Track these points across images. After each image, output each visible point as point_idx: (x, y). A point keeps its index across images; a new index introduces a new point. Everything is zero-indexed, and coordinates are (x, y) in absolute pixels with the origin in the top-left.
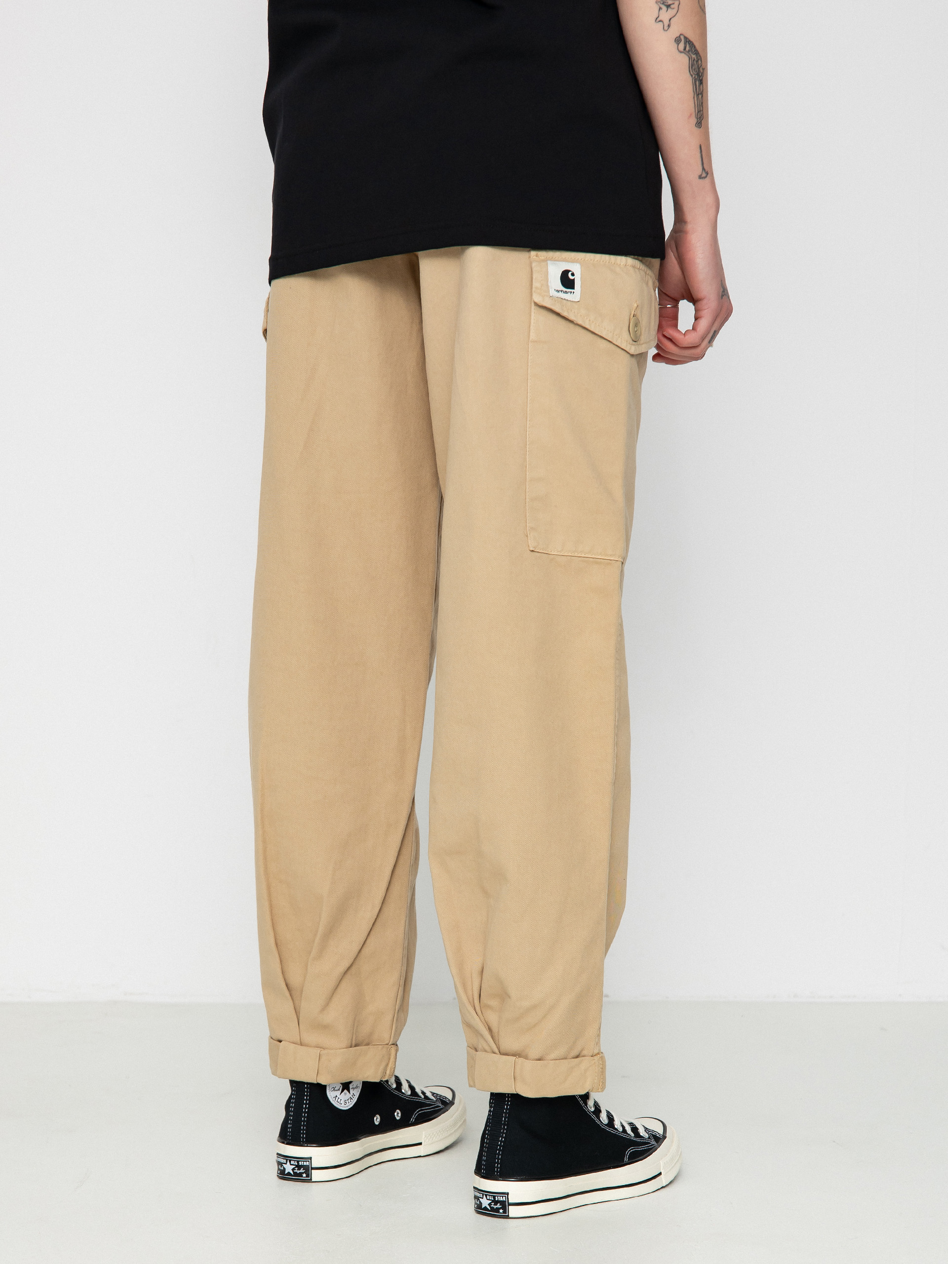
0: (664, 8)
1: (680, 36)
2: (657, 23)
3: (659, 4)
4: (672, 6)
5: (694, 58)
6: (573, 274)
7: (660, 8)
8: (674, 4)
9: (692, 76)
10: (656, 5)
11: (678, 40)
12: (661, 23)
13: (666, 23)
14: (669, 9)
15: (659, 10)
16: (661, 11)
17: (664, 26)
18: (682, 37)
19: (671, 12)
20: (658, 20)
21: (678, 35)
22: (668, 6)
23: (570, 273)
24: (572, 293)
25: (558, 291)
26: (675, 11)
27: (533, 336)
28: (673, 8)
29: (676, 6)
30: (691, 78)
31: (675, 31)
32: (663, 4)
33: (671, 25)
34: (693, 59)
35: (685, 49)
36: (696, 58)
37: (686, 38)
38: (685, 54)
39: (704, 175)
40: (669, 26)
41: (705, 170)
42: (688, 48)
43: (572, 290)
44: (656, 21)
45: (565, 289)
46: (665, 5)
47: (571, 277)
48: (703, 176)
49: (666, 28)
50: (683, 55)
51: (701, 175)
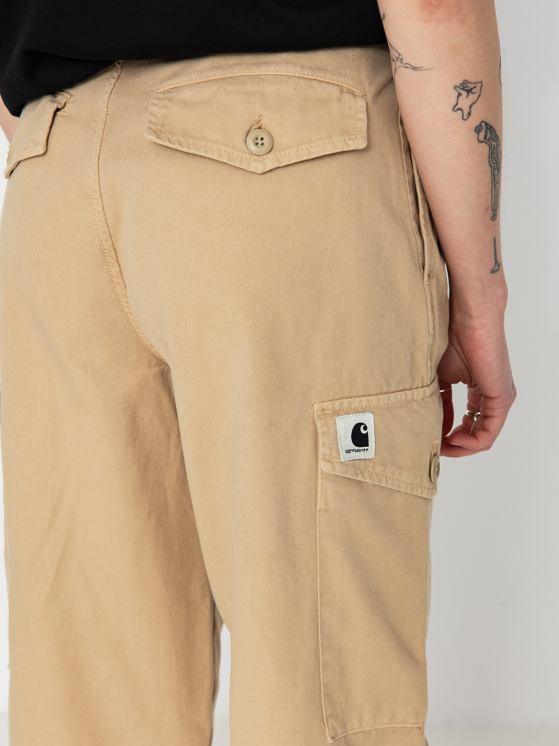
0: (464, 93)
1: (480, 125)
2: (455, 112)
3: (458, 89)
4: (473, 91)
5: (494, 145)
6: (365, 428)
7: (460, 95)
8: (475, 87)
9: (491, 166)
10: (455, 91)
11: (478, 130)
12: (460, 112)
13: (466, 112)
14: (470, 94)
15: (458, 97)
16: (460, 98)
17: (463, 114)
18: (483, 124)
19: (472, 97)
20: (456, 108)
21: (478, 123)
22: (469, 91)
23: (362, 427)
24: (366, 451)
25: (348, 451)
26: (476, 95)
27: (320, 505)
28: (475, 93)
29: (477, 90)
30: (490, 169)
31: (474, 120)
32: (463, 89)
33: (472, 113)
34: (493, 147)
35: (485, 138)
36: (496, 146)
37: (486, 124)
38: (486, 142)
39: (496, 268)
40: (469, 114)
41: (497, 263)
42: (488, 136)
43: (366, 448)
44: (453, 109)
45: (357, 448)
46: (465, 90)
47: (363, 432)
48: (495, 270)
49: (465, 117)
50: (484, 144)
51: (493, 269)
